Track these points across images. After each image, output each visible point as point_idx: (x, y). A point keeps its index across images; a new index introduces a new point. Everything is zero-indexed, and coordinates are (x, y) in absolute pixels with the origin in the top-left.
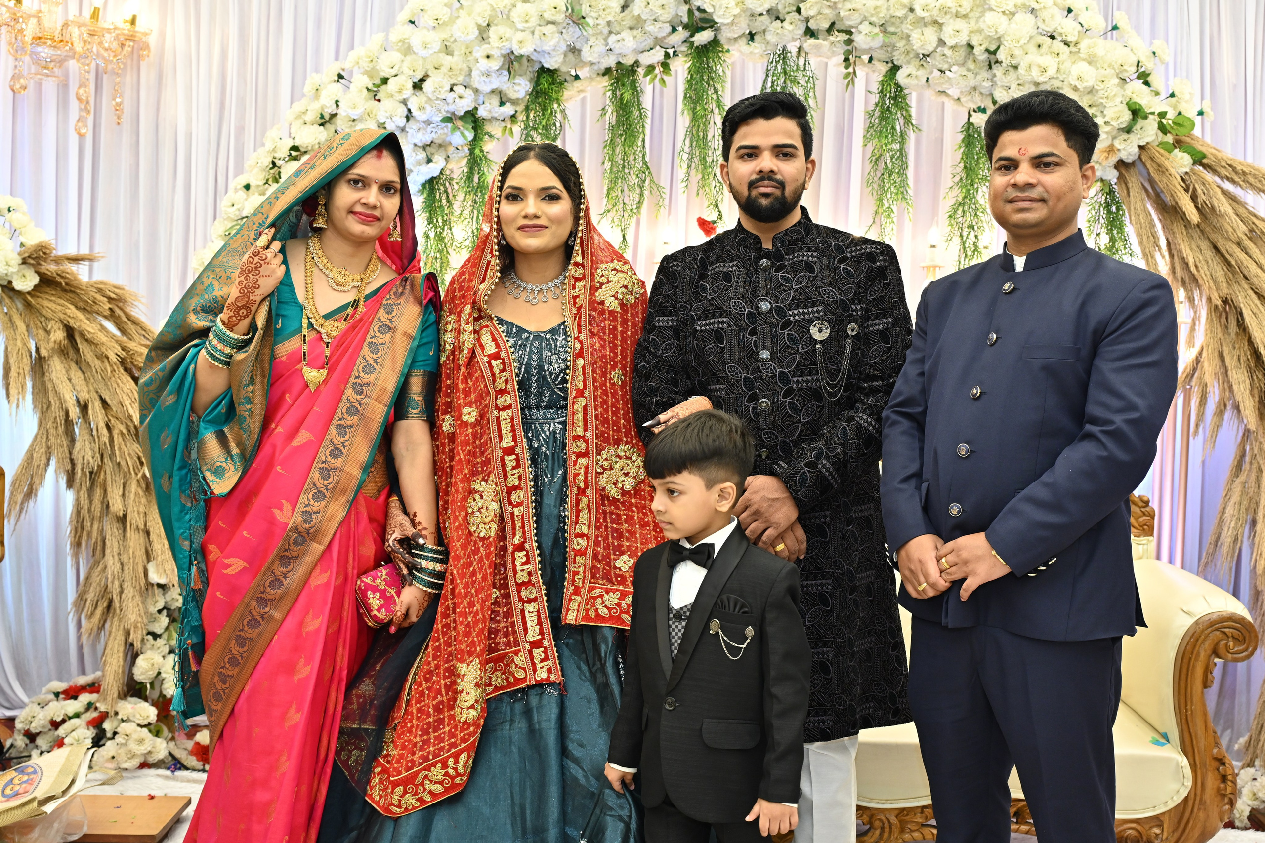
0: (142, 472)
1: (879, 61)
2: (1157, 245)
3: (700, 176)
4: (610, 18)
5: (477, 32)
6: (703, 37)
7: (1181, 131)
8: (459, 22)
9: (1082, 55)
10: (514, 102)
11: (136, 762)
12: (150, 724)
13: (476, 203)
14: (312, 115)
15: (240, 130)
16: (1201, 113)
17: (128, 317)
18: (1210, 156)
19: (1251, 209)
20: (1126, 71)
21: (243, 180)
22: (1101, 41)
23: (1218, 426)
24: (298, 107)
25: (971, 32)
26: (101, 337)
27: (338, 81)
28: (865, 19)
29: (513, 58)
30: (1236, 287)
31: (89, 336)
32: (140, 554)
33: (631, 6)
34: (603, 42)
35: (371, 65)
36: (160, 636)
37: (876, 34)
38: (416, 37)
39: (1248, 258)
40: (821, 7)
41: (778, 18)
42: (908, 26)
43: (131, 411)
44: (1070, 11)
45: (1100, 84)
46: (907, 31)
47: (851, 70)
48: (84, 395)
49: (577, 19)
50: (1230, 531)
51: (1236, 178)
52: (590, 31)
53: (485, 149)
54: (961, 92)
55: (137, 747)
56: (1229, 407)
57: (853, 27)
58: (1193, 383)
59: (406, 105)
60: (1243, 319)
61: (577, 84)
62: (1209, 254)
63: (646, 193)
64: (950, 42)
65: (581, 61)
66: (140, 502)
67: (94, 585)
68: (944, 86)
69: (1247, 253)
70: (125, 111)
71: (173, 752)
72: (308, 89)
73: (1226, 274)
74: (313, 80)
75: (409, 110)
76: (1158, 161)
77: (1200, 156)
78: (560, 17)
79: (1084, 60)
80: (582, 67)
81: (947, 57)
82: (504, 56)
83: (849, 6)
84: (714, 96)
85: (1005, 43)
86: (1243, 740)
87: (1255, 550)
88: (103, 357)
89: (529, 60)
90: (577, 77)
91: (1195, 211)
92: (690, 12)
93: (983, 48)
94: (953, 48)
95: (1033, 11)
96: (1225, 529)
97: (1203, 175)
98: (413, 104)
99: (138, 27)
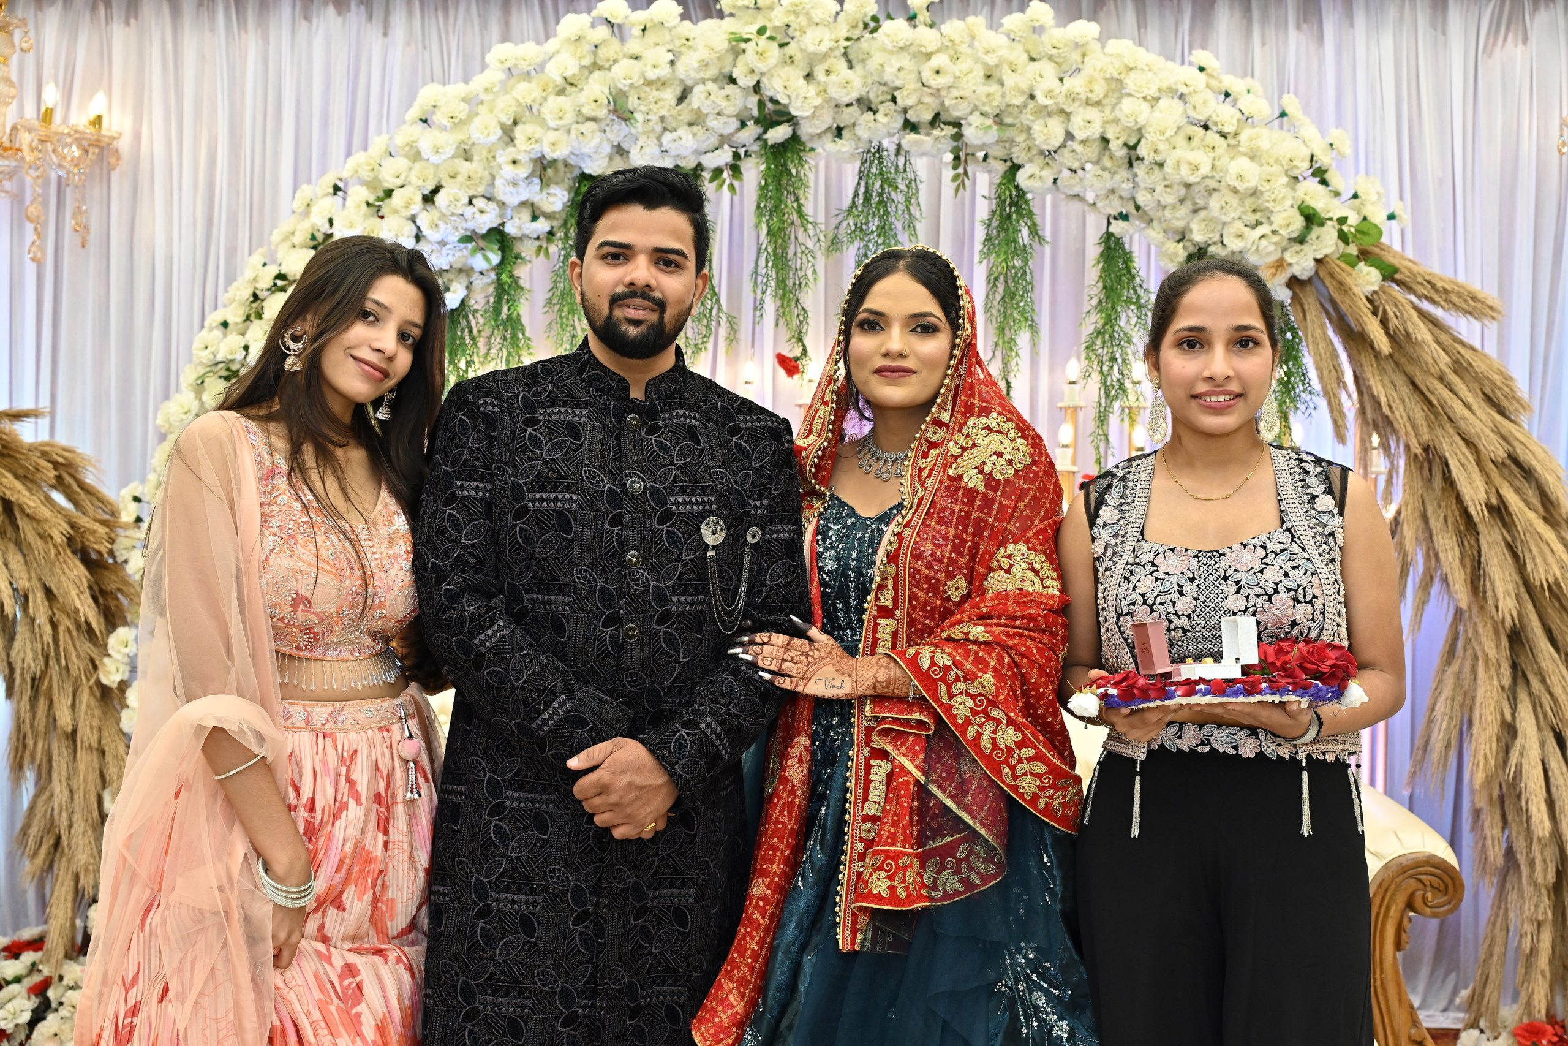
0: (95, 677)
1: (996, 159)
2: (1340, 382)
3: (779, 303)
4: (663, 112)
5: (499, 133)
6: (779, 134)
7: (1367, 241)
8: (477, 121)
9: (1242, 149)
10: (548, 216)
13: (505, 339)
16: (1391, 217)
17: (81, 485)
18: (1403, 270)
19: (1455, 334)
20: (1296, 167)
21: (220, 316)
22: (1264, 132)
23: (1423, 602)
24: (289, 226)
25: (1105, 122)
26: (45, 512)
27: (334, 194)
28: (976, 108)
29: (544, 162)
30: (1439, 431)
31: (28, 511)
32: (93, 778)
33: (689, 96)
34: (655, 141)
35: (372, 174)
37: (990, 127)
38: (427, 140)
39: (1453, 396)
40: (921, 96)
41: (870, 109)
42: (1028, 116)
43: (78, 604)
44: (1227, 95)
45: (1265, 184)
46: (1027, 122)
47: (961, 170)
48: (23, 583)
49: (623, 114)
50: (1442, 734)
51: (1436, 297)
52: (640, 126)
53: (516, 273)
54: (1097, 196)
56: (1437, 580)
57: (961, 119)
59: (414, 222)
60: (1449, 471)
62: (1406, 390)
64: (1080, 135)
66: (93, 715)
67: (38, 817)
68: (1077, 189)
69: (1451, 390)
72: (298, 204)
73: (1426, 416)
74: (306, 191)
75: (419, 228)
76: (1339, 277)
77: (1391, 270)
78: (602, 113)
79: (1245, 154)
81: (1077, 153)
82: (534, 161)
83: (955, 93)
84: (795, 205)
85: (1147, 135)
86: (1465, 993)
88: (45, 537)
89: (567, 165)
91: (1384, 339)
92: (761, 104)
93: (1121, 141)
94: (1083, 142)
95: (1182, 97)
96: (1436, 731)
97: (1395, 294)
98: (423, 221)
99: (104, 132)
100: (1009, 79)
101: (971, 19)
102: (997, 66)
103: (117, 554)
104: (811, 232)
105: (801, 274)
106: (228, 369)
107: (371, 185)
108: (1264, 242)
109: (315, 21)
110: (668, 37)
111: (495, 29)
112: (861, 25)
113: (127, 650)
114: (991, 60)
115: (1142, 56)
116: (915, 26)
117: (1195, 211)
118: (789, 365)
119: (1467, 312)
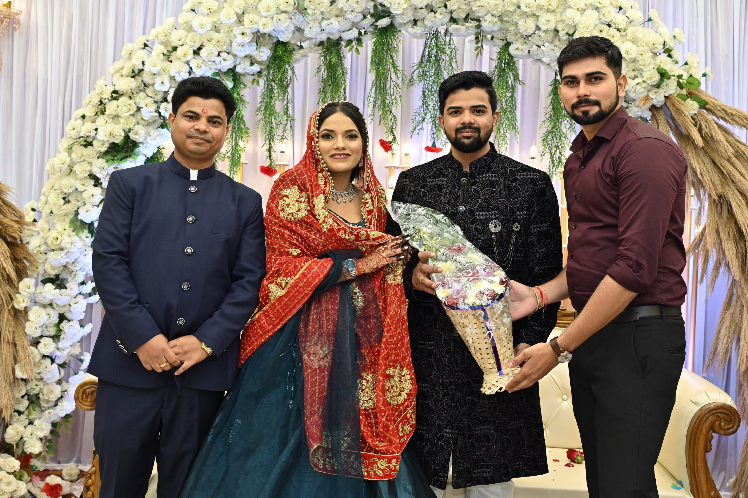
0: (11, 304)
1: (498, 39)
3: (381, 112)
4: (323, 9)
5: (235, 18)
6: (384, 22)
7: (692, 87)
8: (223, 11)
9: (628, 38)
10: (260, 63)
11: (5, 497)
12: (15, 472)
14: (127, 71)
15: (80, 77)
16: (704, 75)
18: (710, 103)
19: (737, 137)
20: (656, 48)
21: (80, 112)
22: (640, 29)
23: (715, 277)
24: (118, 64)
25: (557, 21)
27: (144, 48)
28: (489, 12)
29: (259, 34)
30: (727, 188)
32: (10, 359)
33: (336, 2)
34: (318, 25)
35: (166, 38)
36: (23, 413)
37: (496, 22)
38: (196, 21)
39: (735, 170)
40: (460, 4)
41: (432, 11)
42: (517, 17)
43: (5, 265)
44: (621, 9)
45: (640, 56)
46: (516, 20)
47: (479, 45)
49: (302, 10)
50: (724, 345)
51: (727, 118)
52: (310, 18)
53: (242, 93)
54: (551, 60)
55: (6, 487)
56: (723, 265)
57: (481, 17)
58: (700, 249)
59: (189, 64)
60: (731, 208)
61: (301, 51)
62: (710, 166)
64: (544, 28)
65: (304, 37)
66: (10, 325)
68: (540, 56)
69: (734, 166)
70: (3, 64)
71: (30, 490)
72: (124, 53)
73: (720, 179)
74: (128, 47)
75: (191, 68)
76: (677, 106)
77: (704, 103)
78: (290, 9)
79: (630, 40)
80: (304, 41)
81: (541, 37)
82: (253, 34)
83: (478, 3)
84: (391, 61)
85: (579, 29)
86: (732, 480)
87: (739, 358)
89: (270, 35)
90: (301, 47)
91: (700, 139)
92: (375, 6)
93: (565, 32)
94: (545, 32)
95: (597, 9)
96: (720, 345)
97: (706, 115)
98: (193, 64)
99: (12, 11)
103: (23, 239)
104: (400, 75)
105: (393, 97)
106: (86, 141)
107: (165, 44)
108: (639, 87)
113: (29, 290)
118: (386, 146)
119: (742, 126)
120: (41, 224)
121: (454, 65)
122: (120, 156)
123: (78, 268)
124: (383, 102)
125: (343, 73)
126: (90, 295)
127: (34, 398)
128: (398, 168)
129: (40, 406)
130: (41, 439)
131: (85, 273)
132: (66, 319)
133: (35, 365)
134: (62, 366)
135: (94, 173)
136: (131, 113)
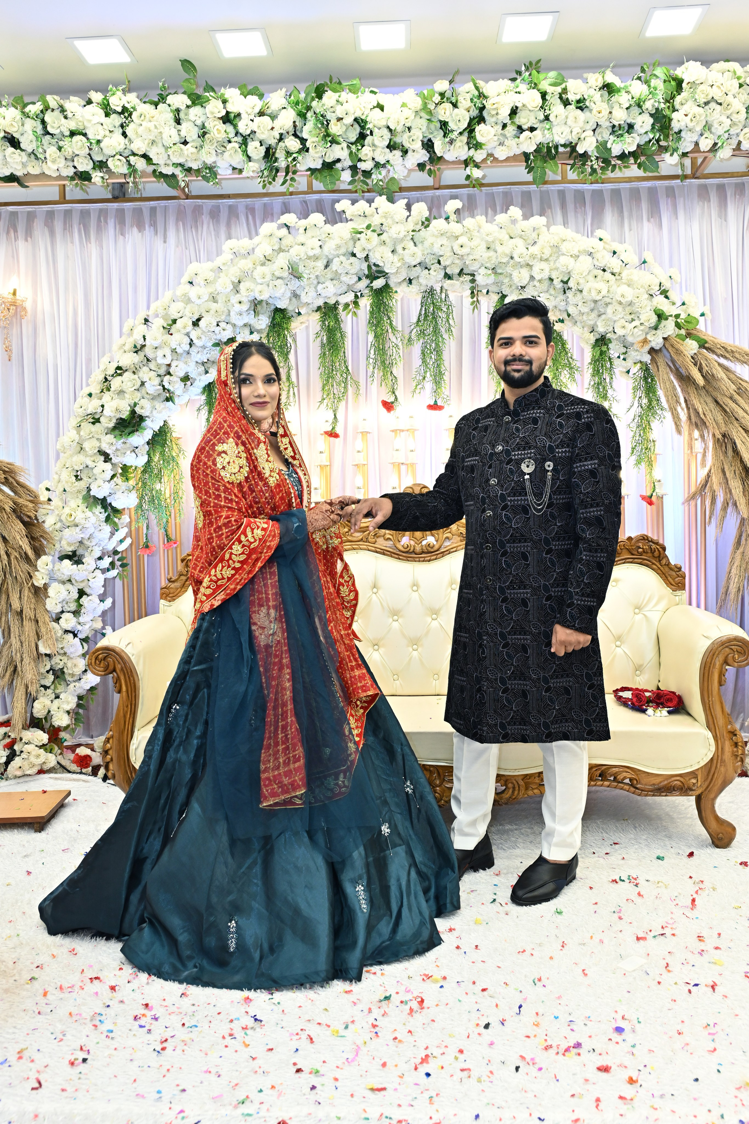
0: (31, 582)
1: (493, 292)
2: (678, 402)
3: (382, 374)
4: (317, 273)
5: (232, 287)
6: (379, 283)
7: (690, 326)
8: (220, 280)
9: (624, 281)
11: (35, 770)
12: (44, 745)
14: (129, 346)
15: (89, 361)
16: (702, 315)
17: (18, 483)
18: (710, 342)
19: (739, 375)
20: (653, 289)
21: (87, 391)
22: (636, 272)
23: (724, 517)
24: (121, 341)
27: (145, 323)
28: (482, 265)
29: (256, 302)
30: (731, 426)
32: (33, 635)
33: (331, 264)
34: (314, 289)
35: (165, 311)
36: (49, 688)
37: (490, 275)
38: (193, 292)
39: (738, 406)
40: (454, 260)
41: (426, 268)
42: (510, 268)
43: (21, 543)
44: (615, 253)
45: (636, 299)
46: (510, 272)
47: (475, 299)
49: (296, 275)
51: (727, 355)
52: (306, 282)
55: (36, 760)
56: (730, 505)
57: (475, 271)
58: (706, 491)
59: (189, 336)
60: (736, 447)
61: (300, 318)
62: (712, 405)
63: (349, 386)
64: (538, 277)
65: (301, 302)
66: (31, 602)
67: (4, 657)
69: (736, 403)
70: (14, 351)
71: (60, 762)
72: (126, 329)
73: (723, 417)
74: (129, 323)
75: (192, 340)
76: (676, 347)
77: (703, 342)
78: (285, 274)
79: (625, 283)
80: (302, 306)
82: (250, 302)
83: (471, 257)
84: (389, 321)
85: (574, 276)
89: (267, 303)
90: (299, 314)
91: (701, 378)
92: (369, 267)
93: (559, 280)
94: (540, 281)
95: (590, 254)
96: (732, 583)
97: (706, 354)
98: (194, 335)
99: (18, 297)
100: (499, 249)
101: (478, 218)
102: (493, 242)
103: (39, 518)
104: (398, 335)
105: (393, 358)
106: (93, 418)
108: (636, 330)
109: (127, 236)
110: (318, 233)
111: (223, 235)
112: (420, 223)
113: (47, 568)
114: (490, 239)
115: (568, 233)
116: (449, 223)
117: (599, 316)
118: (388, 406)
119: (743, 362)
120: (56, 502)
121: (451, 322)
122: (127, 431)
123: (94, 544)
124: (383, 362)
125: (343, 336)
126: (108, 570)
127: (59, 673)
128: (403, 431)
129: (65, 681)
130: (68, 712)
131: (101, 548)
132: (86, 594)
133: (57, 640)
134: (83, 640)
135: (104, 449)
136: (136, 387)
